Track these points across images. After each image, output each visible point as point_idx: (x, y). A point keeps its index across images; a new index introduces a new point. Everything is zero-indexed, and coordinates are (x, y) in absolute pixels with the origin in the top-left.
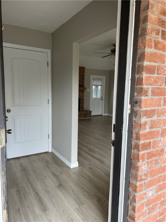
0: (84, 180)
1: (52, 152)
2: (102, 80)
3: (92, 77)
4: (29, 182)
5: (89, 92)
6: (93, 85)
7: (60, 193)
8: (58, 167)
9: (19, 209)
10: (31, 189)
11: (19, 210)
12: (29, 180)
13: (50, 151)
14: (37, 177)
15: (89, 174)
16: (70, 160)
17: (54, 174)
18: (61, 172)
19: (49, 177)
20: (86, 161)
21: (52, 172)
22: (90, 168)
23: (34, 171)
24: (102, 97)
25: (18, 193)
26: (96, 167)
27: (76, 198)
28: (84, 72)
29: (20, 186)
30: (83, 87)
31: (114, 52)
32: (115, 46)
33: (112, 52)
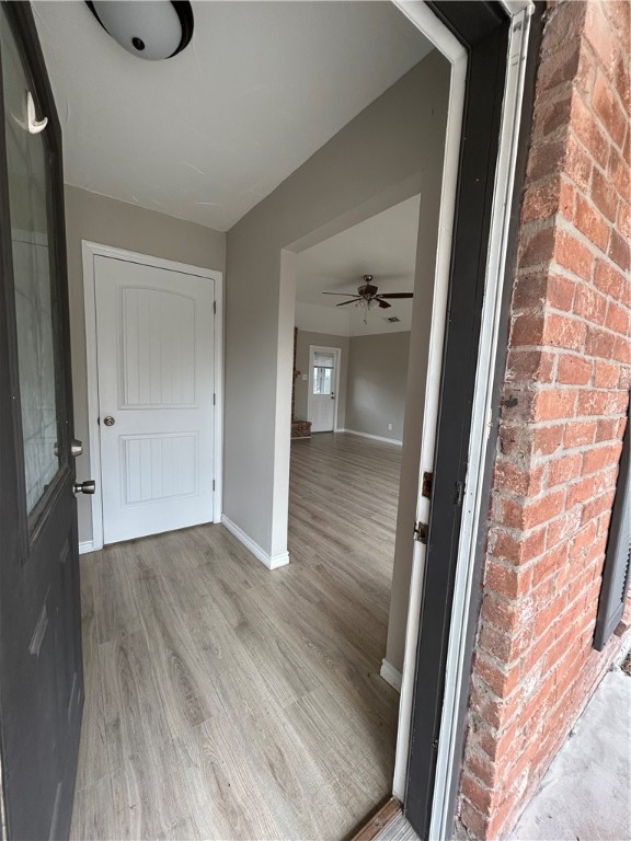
0: (306, 603)
1: (221, 525)
3: (313, 349)
4: (156, 616)
7: (243, 653)
8: (237, 568)
9: (118, 720)
10: (161, 641)
11: (117, 724)
12: (156, 611)
13: (217, 520)
14: (181, 602)
15: (319, 586)
16: (267, 547)
17: (226, 590)
18: (246, 582)
19: (214, 599)
20: (308, 547)
21: (221, 581)
22: (319, 568)
23: (173, 581)
25: (122, 656)
26: (334, 563)
27: (288, 666)
29: (131, 632)
31: (366, 293)
32: (368, 280)
33: (361, 293)
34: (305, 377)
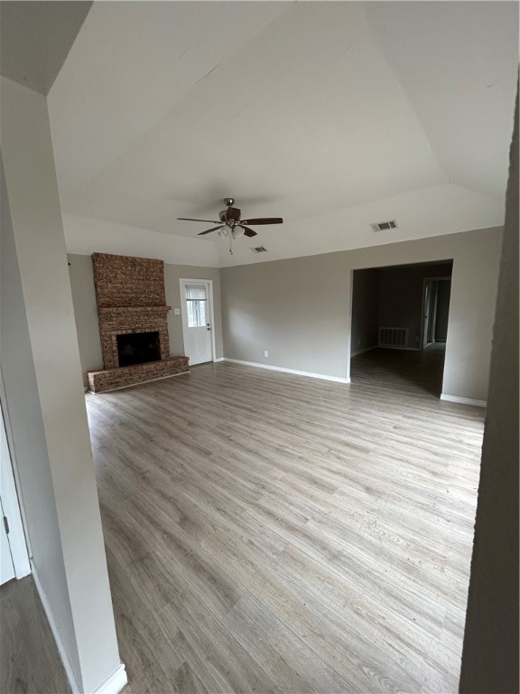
2: (205, 289)
3: (182, 282)
5: (180, 316)
6: (187, 300)
24: (208, 325)
28: (162, 272)
30: (164, 305)
31: (229, 218)
32: (229, 204)
34: (177, 312)
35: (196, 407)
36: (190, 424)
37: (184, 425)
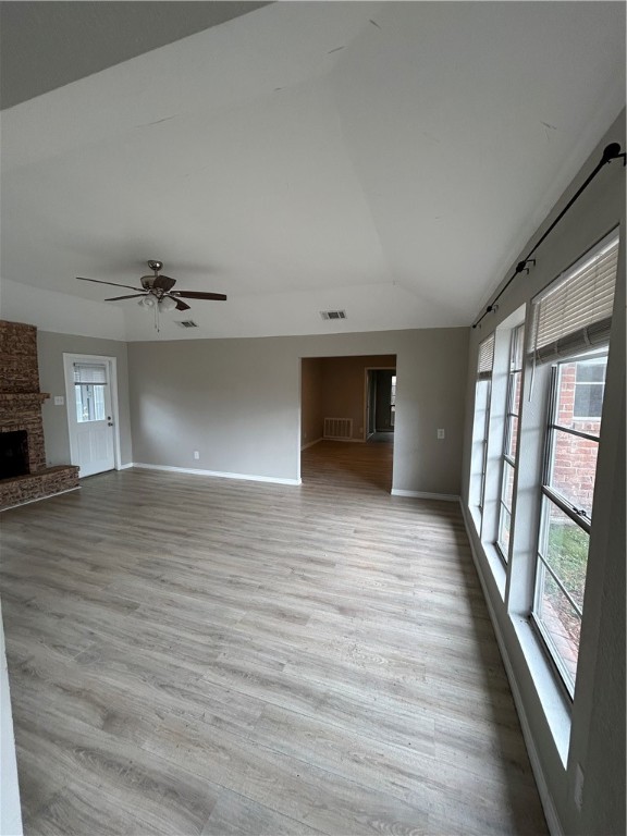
2: (105, 369)
3: (68, 358)
5: (64, 408)
6: (76, 384)
24: (109, 418)
28: (34, 342)
30: (37, 391)
31: (155, 287)
32: (154, 268)
33: (146, 286)
34: (58, 401)
35: (100, 540)
36: (95, 568)
37: (86, 571)
